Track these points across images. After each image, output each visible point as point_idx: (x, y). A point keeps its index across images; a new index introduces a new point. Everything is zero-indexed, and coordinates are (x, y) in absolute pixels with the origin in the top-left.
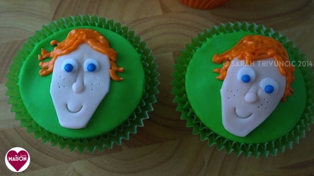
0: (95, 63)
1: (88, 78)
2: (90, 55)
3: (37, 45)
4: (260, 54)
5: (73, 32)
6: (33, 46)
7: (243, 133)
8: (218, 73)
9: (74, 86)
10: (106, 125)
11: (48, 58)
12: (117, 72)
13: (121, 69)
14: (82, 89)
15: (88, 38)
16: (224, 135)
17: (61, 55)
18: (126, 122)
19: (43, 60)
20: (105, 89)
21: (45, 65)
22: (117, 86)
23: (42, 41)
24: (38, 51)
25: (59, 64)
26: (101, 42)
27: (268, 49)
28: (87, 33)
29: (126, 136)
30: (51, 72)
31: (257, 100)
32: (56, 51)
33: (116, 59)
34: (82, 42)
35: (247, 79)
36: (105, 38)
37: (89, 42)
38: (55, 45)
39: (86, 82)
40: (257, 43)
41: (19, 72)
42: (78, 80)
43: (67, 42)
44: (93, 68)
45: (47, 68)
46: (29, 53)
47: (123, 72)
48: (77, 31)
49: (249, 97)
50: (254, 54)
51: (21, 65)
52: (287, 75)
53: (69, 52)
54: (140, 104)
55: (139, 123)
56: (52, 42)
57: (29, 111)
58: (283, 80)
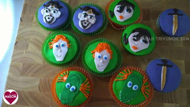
0: (63, 44)
1: (62, 48)
2: (62, 42)
3: (48, 41)
4: (102, 49)
5: (57, 36)
6: (47, 41)
7: (103, 71)
8: (93, 56)
9: (59, 50)
10: (68, 60)
11: (51, 44)
12: (69, 46)
13: (70, 45)
14: (61, 51)
15: (61, 37)
16: (98, 72)
17: (54, 43)
18: (73, 58)
19: (50, 45)
20: (67, 50)
21: (51, 46)
22: (70, 49)
23: (49, 40)
24: (48, 43)
25: (54, 45)
26: (64, 38)
27: (104, 47)
28: (60, 36)
29: (74, 62)
30: (52, 48)
31: (103, 62)
32: (53, 42)
33: (69, 42)
34: (59, 39)
35: (99, 57)
36: (65, 37)
37: (61, 38)
38: (52, 40)
39: (62, 49)
40: (101, 45)
41: (44, 49)
42: (60, 49)
43: (55, 39)
44: (63, 45)
45: (51, 47)
46: (46, 43)
47: (71, 45)
48: (58, 36)
49: (101, 61)
50: (100, 50)
51: (45, 45)
52: (110, 53)
53: (56, 42)
54: (77, 53)
55: (78, 56)
56: (51, 40)
57: (48, 58)
58: (109, 55)
